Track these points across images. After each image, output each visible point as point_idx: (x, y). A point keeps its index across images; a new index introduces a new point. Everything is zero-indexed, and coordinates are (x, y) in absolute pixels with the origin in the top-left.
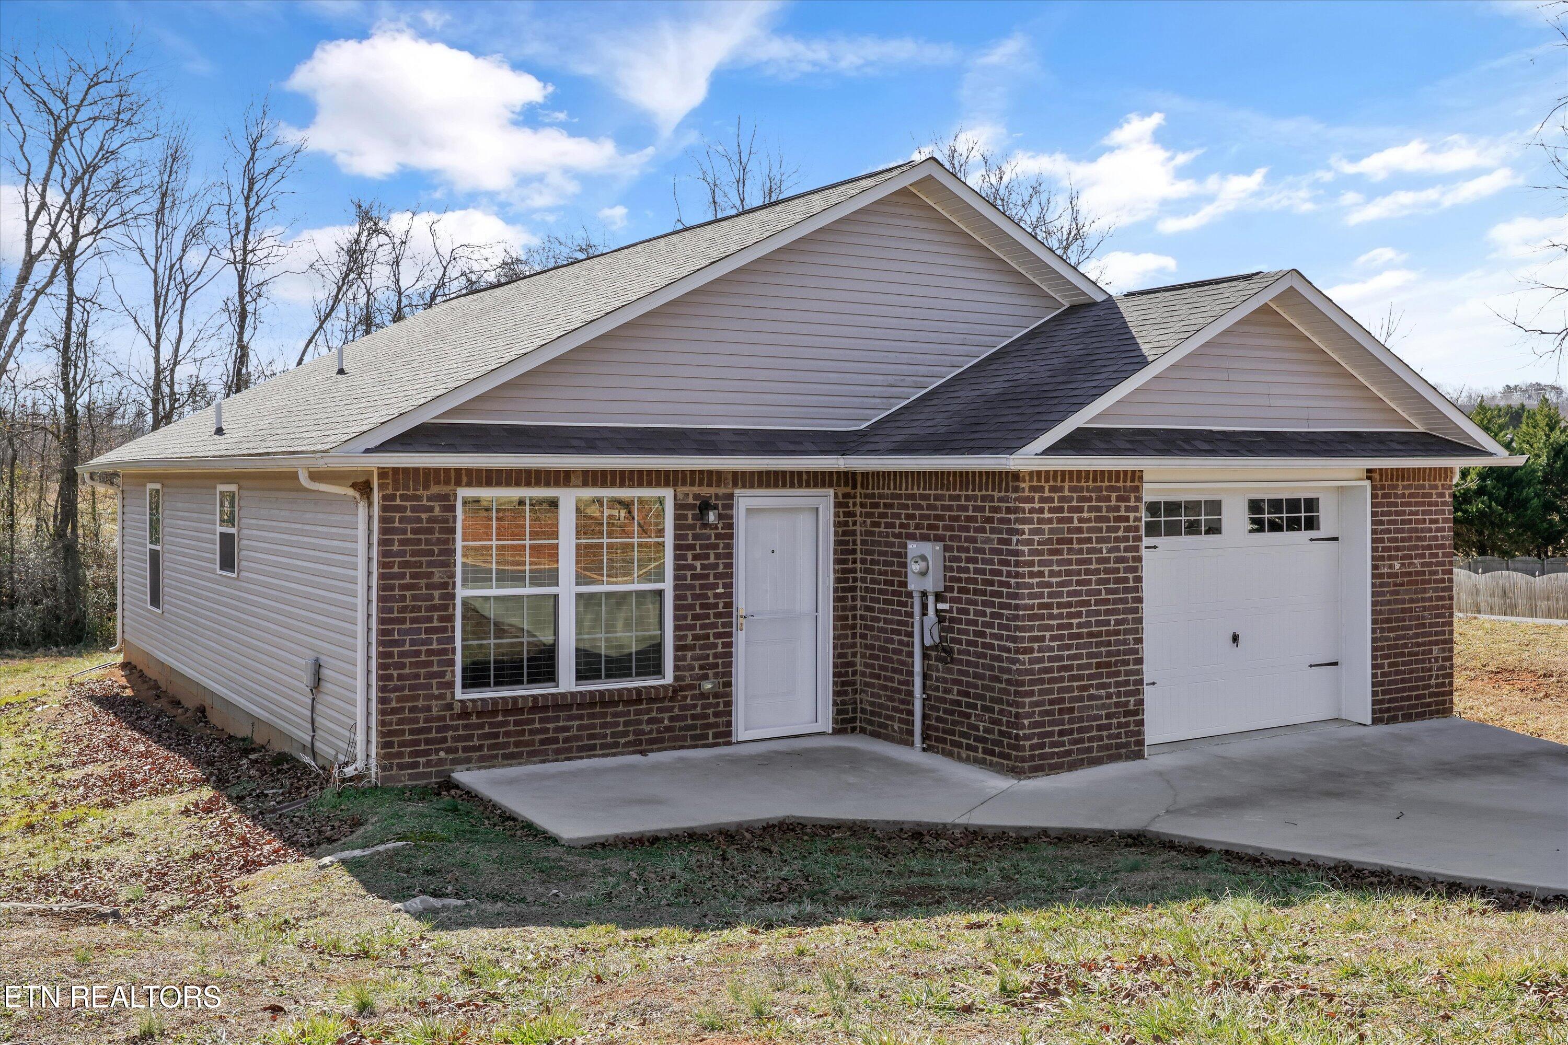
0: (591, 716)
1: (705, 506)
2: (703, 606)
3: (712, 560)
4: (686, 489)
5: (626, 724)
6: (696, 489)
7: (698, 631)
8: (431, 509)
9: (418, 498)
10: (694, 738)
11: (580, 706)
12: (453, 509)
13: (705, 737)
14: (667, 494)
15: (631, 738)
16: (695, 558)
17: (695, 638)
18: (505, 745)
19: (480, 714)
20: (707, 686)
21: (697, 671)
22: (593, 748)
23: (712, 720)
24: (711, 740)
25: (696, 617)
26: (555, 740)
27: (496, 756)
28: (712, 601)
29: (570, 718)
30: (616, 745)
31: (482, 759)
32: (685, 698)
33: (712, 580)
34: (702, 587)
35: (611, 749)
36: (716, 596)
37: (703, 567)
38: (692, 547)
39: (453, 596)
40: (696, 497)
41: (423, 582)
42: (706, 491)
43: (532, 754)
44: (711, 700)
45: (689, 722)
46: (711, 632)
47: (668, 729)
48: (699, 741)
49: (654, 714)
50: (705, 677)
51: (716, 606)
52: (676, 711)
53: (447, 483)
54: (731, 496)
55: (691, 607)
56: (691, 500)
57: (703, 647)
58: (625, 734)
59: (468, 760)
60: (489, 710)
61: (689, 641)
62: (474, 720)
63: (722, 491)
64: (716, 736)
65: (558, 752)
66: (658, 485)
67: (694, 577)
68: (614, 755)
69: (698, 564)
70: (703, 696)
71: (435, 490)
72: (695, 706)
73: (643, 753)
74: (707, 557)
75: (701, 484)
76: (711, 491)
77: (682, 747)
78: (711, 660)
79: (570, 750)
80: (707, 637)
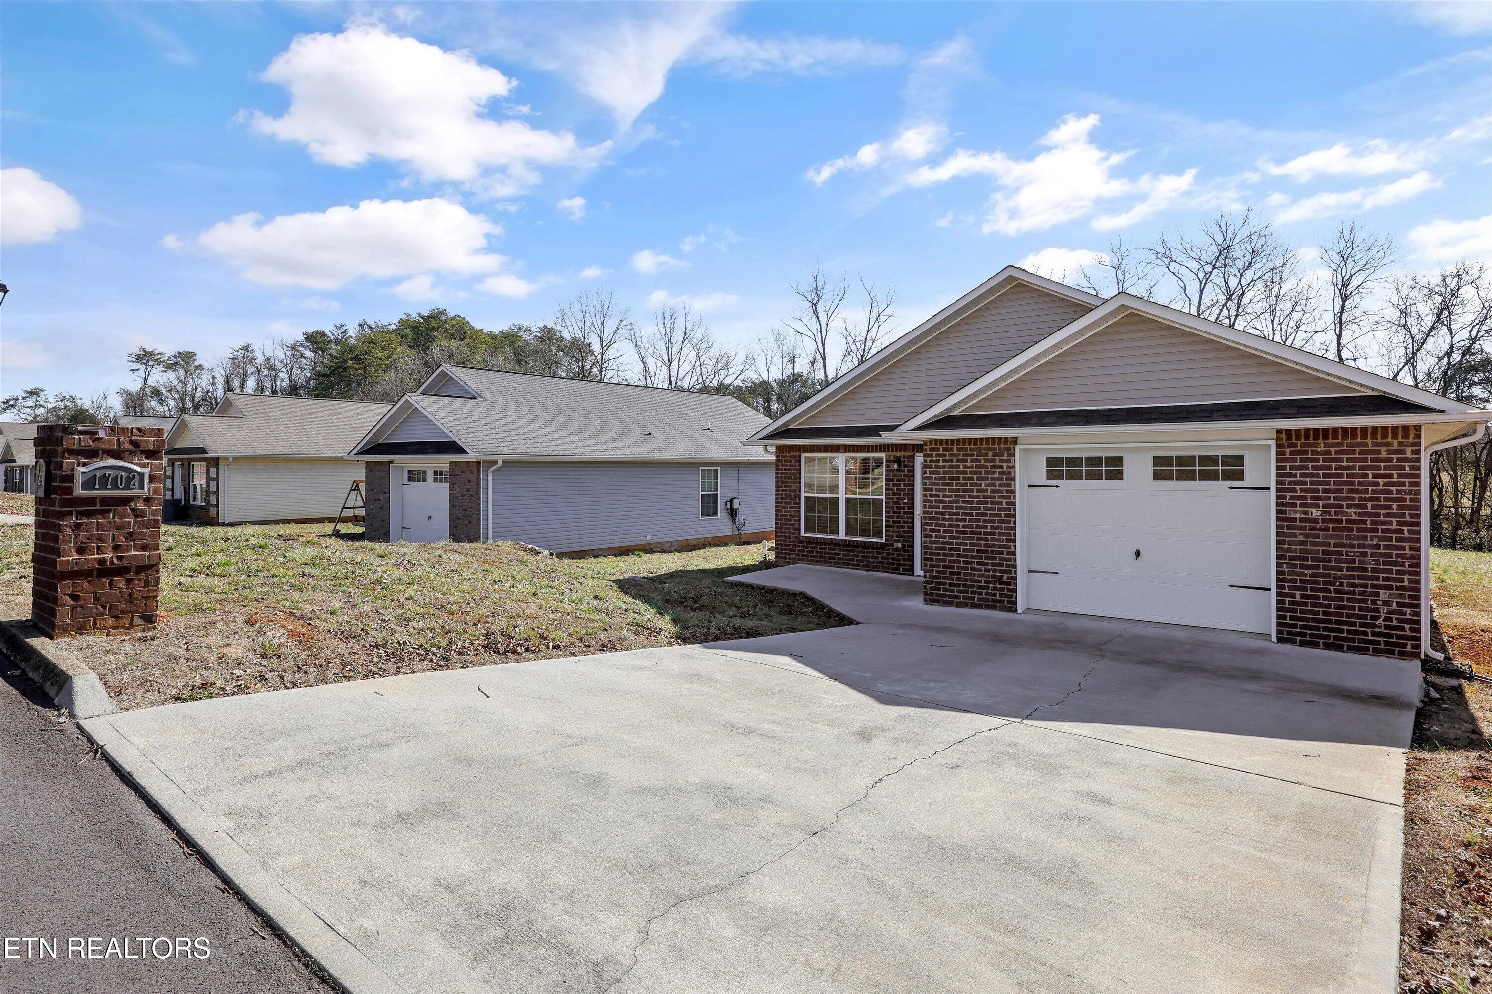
0: (848, 551)
1: (898, 460)
2: (897, 508)
3: (902, 486)
4: (889, 453)
5: (863, 557)
6: (894, 453)
7: (895, 519)
8: (791, 461)
9: (787, 457)
10: (893, 569)
11: (844, 546)
12: (800, 461)
13: (899, 569)
14: (883, 455)
15: (865, 563)
16: (894, 485)
17: (893, 522)
18: (816, 557)
19: (807, 543)
20: (900, 545)
21: (894, 538)
22: (849, 564)
23: (902, 562)
24: (901, 571)
25: (894, 513)
26: (834, 558)
27: (812, 560)
28: (902, 506)
29: (840, 550)
30: (858, 565)
31: (808, 560)
32: (889, 549)
33: (902, 496)
34: (897, 499)
35: (856, 566)
36: (904, 504)
37: (898, 489)
38: (892, 480)
39: (799, 495)
40: (894, 456)
41: (788, 489)
42: (899, 454)
43: (825, 562)
44: (901, 553)
45: (891, 561)
46: (902, 520)
47: (881, 562)
48: (895, 570)
49: (875, 554)
50: (899, 541)
51: (904, 508)
52: (885, 555)
53: (796, 451)
54: (913, 456)
55: (892, 508)
56: (892, 458)
57: (898, 527)
58: (862, 561)
59: (803, 560)
60: (810, 541)
61: (891, 523)
62: (805, 544)
63: (907, 454)
64: (904, 570)
65: (835, 563)
66: (881, 451)
67: (893, 494)
68: (857, 569)
69: (895, 488)
70: (898, 549)
71: (792, 454)
72: (893, 554)
73: (868, 570)
74: (900, 485)
75: (896, 451)
76: (902, 454)
77: (887, 572)
78: (902, 533)
79: (839, 563)
80: (899, 522)
